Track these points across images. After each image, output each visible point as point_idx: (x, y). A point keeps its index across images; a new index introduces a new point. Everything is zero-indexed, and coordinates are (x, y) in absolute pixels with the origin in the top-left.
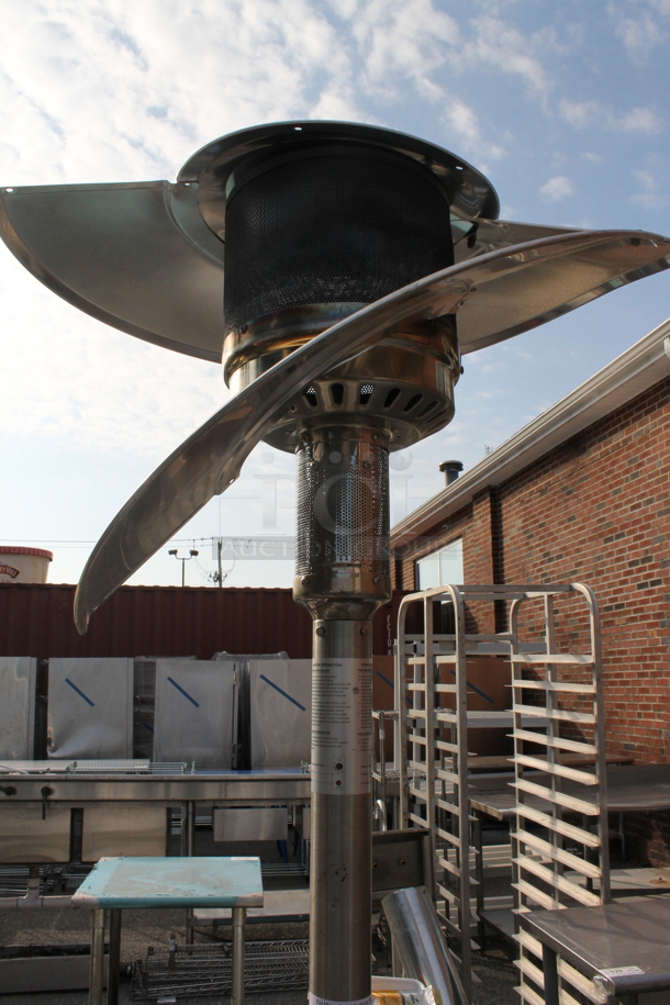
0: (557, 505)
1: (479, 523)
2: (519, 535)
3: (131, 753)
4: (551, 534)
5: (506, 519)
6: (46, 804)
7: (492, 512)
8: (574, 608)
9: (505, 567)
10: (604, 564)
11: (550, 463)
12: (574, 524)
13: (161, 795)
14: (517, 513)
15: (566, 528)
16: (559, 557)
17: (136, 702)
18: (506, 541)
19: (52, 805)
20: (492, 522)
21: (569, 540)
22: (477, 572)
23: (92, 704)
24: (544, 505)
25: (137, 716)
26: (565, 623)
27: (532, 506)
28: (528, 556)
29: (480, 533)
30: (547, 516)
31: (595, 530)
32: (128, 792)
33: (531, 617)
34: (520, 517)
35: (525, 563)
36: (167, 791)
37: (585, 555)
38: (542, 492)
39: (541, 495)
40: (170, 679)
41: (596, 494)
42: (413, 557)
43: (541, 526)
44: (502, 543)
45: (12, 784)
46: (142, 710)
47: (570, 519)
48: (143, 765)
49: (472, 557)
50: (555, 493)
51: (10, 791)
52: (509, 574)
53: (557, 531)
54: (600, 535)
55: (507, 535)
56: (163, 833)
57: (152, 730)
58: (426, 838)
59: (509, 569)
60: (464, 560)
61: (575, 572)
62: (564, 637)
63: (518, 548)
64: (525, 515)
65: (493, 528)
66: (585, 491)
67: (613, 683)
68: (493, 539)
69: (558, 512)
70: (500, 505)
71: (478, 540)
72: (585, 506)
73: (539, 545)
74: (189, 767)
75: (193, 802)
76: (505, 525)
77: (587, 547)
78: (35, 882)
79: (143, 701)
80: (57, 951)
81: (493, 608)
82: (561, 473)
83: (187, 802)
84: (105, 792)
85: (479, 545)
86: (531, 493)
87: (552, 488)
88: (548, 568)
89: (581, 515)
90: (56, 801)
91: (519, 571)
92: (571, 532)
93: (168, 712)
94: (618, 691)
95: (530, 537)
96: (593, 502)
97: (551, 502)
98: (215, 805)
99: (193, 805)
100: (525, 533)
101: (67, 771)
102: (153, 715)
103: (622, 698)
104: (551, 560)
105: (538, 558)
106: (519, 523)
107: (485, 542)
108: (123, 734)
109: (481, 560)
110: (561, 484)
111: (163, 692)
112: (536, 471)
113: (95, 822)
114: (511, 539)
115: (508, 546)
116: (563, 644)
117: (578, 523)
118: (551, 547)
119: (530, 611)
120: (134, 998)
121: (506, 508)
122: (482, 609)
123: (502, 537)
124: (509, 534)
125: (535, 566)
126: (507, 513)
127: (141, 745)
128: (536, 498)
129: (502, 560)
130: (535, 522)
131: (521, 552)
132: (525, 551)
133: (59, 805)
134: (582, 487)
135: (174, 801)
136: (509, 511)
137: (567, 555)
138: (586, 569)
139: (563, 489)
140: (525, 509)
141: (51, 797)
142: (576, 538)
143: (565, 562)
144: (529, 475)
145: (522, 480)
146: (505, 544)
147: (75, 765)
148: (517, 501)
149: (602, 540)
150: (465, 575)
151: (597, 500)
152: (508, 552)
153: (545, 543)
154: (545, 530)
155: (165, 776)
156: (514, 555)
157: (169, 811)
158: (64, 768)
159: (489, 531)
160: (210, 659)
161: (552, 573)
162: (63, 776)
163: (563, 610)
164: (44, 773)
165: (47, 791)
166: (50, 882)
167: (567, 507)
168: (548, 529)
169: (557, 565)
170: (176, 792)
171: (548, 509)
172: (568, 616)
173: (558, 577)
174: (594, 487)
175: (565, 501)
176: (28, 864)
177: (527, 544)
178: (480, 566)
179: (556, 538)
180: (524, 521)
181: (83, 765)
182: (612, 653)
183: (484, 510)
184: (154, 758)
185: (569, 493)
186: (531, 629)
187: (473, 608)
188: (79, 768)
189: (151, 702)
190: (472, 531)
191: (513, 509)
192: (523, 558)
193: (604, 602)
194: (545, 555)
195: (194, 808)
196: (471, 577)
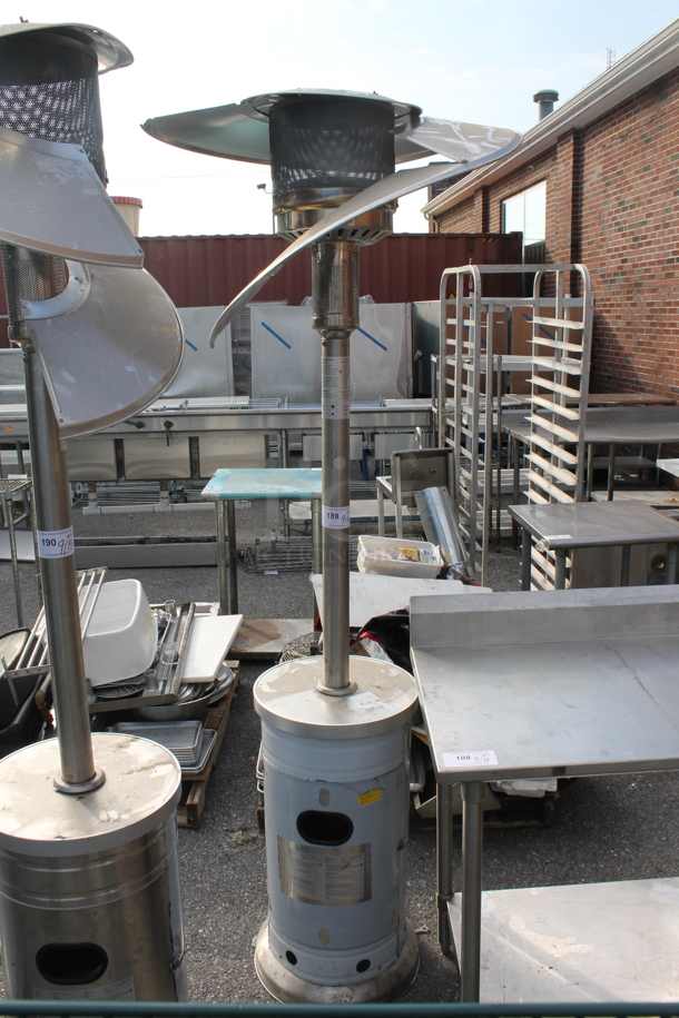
0: (635, 153)
1: (561, 167)
2: (598, 182)
3: (232, 391)
4: (627, 183)
5: (588, 164)
6: (169, 434)
7: (574, 156)
8: (641, 259)
9: (584, 213)
10: (671, 217)
11: (632, 108)
12: (649, 175)
13: (260, 426)
14: (598, 158)
15: (642, 177)
16: (632, 207)
17: (234, 344)
18: (586, 187)
19: (174, 435)
20: (574, 167)
21: (642, 190)
22: (557, 217)
23: (196, 349)
24: (624, 152)
25: (235, 358)
26: (631, 272)
27: (612, 152)
28: (605, 203)
29: (562, 178)
30: (625, 164)
31: (667, 182)
32: (232, 423)
33: (603, 264)
34: (601, 163)
35: (601, 211)
36: (265, 422)
37: (655, 207)
38: (623, 137)
39: (622, 141)
40: (263, 324)
41: (672, 144)
42: (500, 196)
43: (619, 173)
44: (582, 189)
45: (142, 420)
46: (240, 352)
47: (646, 169)
48: (243, 401)
49: (554, 200)
50: (635, 141)
51: (140, 425)
52: (586, 221)
53: (633, 180)
54: (671, 188)
55: (587, 181)
56: (263, 456)
57: (250, 370)
58: (451, 455)
59: (587, 215)
60: (547, 203)
61: (644, 223)
62: (630, 285)
63: (597, 194)
64: (605, 161)
65: (574, 172)
66: (661, 141)
67: (667, 332)
68: (574, 184)
69: (636, 160)
70: (583, 149)
71: (559, 184)
72: (661, 156)
73: (615, 193)
74: (283, 401)
75: (286, 430)
76: (587, 169)
77: (659, 199)
78: (165, 494)
79: (241, 345)
80: (188, 540)
81: (569, 254)
82: (642, 118)
83: (281, 430)
84: (213, 424)
85: (561, 189)
86: (612, 139)
87: (633, 135)
88: (621, 217)
89: (656, 165)
90: (177, 432)
91: (596, 218)
92: (646, 182)
93: (263, 354)
94: (671, 339)
95: (607, 184)
96: (668, 153)
97: (630, 149)
98: (304, 433)
99: (284, 432)
100: (604, 179)
101: (181, 408)
102: (250, 356)
103: (673, 346)
104: (625, 209)
105: (613, 207)
106: (599, 169)
107: (566, 187)
108: (225, 374)
109: (562, 205)
110: (641, 131)
111: (257, 336)
112: (620, 115)
113: (208, 449)
114: (591, 185)
115: (588, 192)
116: (629, 292)
117: (652, 173)
118: (626, 196)
119: (602, 259)
120: (247, 571)
121: (588, 152)
122: (560, 254)
123: (583, 183)
124: (589, 180)
125: (610, 214)
126: (589, 157)
127: (241, 382)
128: (617, 144)
129: (582, 206)
130: (614, 169)
131: (599, 199)
132: (602, 198)
133: (179, 435)
134: (660, 135)
135: (270, 430)
136: (591, 156)
137: (639, 205)
138: (656, 221)
139: (643, 137)
140: (606, 155)
141: (174, 428)
142: (649, 188)
143: (637, 212)
144: (612, 119)
145: (605, 123)
146: (584, 190)
147: (187, 403)
148: (599, 146)
149: (672, 192)
150: (547, 218)
151: (672, 151)
152: (587, 198)
153: (621, 191)
154: (622, 179)
155: (262, 410)
156: (592, 202)
157: (267, 437)
158: (178, 406)
159: (571, 176)
160: (299, 305)
161: (625, 222)
162: (180, 412)
163: (632, 260)
164: (162, 410)
165: (168, 425)
166: (174, 496)
167: (644, 156)
168: (625, 177)
169: (629, 215)
170: (273, 423)
171: (627, 157)
172: (635, 266)
173: (630, 227)
174: (671, 137)
175: (643, 149)
176: (158, 480)
177: (605, 191)
178: (560, 211)
179: (630, 188)
180: (604, 167)
181: (194, 403)
182: (669, 304)
183: (567, 153)
184: (253, 395)
185: (647, 141)
186: (602, 276)
187: (553, 252)
188: (190, 405)
189: (247, 345)
190: (556, 174)
191: (595, 154)
192: (600, 205)
193: (668, 254)
194: (621, 204)
195: (286, 435)
196: (552, 221)
